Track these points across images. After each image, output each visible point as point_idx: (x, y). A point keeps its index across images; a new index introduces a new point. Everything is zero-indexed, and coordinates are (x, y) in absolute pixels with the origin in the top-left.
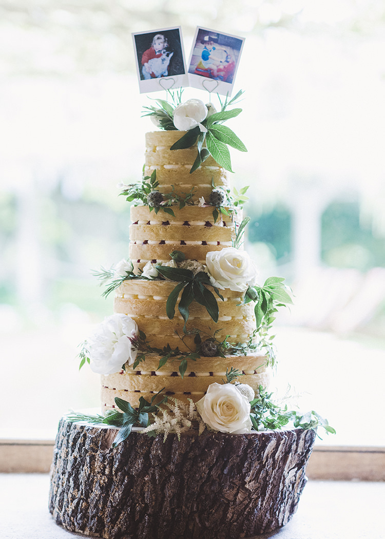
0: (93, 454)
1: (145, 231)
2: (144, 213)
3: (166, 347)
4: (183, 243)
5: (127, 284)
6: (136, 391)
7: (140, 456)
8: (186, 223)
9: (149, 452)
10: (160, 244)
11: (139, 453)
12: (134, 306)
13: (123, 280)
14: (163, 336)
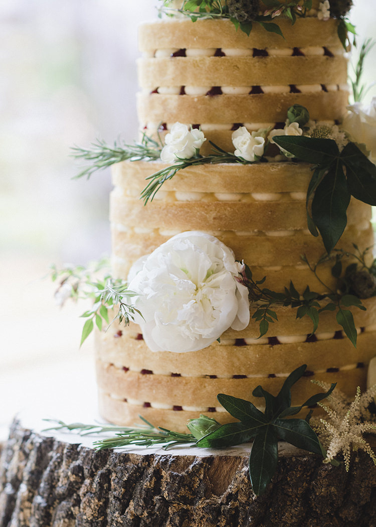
0: (185, 507)
1: (217, 70)
2: (212, 34)
3: (288, 287)
4: (293, 89)
5: (191, 173)
6: (235, 377)
7: (292, 502)
8: (297, 52)
9: (308, 492)
10: (250, 93)
11: (290, 496)
12: (214, 214)
13: (180, 167)
14: (278, 268)
